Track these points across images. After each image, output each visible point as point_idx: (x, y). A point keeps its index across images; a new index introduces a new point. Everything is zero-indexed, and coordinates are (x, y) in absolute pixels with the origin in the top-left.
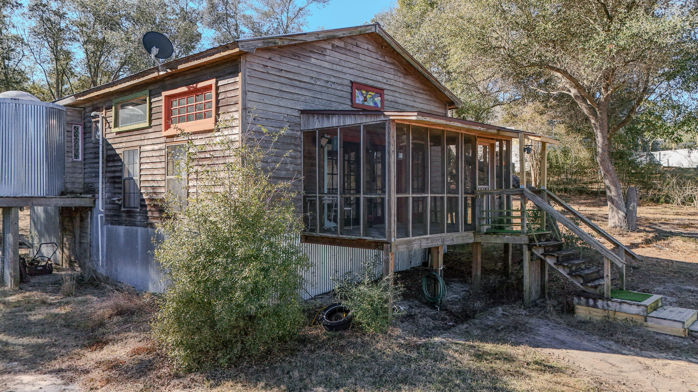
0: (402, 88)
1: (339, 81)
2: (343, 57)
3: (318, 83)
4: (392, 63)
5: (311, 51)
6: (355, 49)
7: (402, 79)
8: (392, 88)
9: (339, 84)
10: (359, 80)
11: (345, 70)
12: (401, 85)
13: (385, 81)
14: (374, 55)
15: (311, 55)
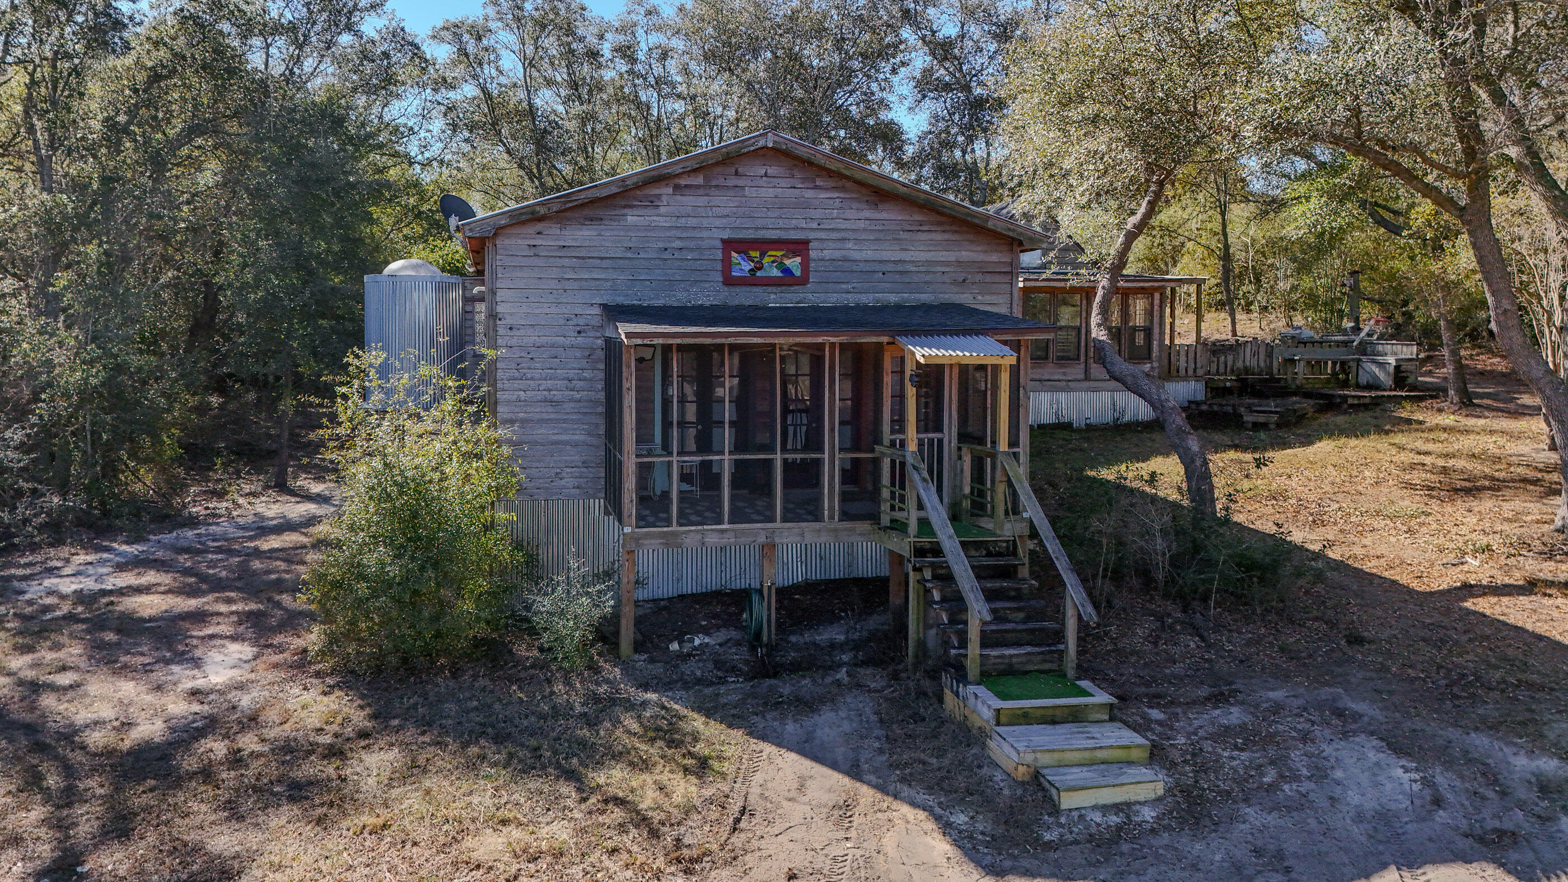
0: (865, 230)
1: (692, 244)
2: (702, 201)
3: (642, 255)
4: (835, 188)
5: (625, 207)
6: (732, 182)
7: (867, 214)
8: (835, 235)
9: (691, 250)
10: (741, 235)
11: (705, 223)
12: (862, 225)
13: (815, 225)
14: (783, 183)
15: (626, 211)
